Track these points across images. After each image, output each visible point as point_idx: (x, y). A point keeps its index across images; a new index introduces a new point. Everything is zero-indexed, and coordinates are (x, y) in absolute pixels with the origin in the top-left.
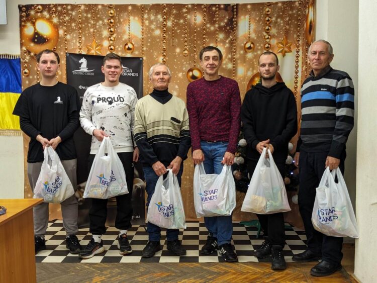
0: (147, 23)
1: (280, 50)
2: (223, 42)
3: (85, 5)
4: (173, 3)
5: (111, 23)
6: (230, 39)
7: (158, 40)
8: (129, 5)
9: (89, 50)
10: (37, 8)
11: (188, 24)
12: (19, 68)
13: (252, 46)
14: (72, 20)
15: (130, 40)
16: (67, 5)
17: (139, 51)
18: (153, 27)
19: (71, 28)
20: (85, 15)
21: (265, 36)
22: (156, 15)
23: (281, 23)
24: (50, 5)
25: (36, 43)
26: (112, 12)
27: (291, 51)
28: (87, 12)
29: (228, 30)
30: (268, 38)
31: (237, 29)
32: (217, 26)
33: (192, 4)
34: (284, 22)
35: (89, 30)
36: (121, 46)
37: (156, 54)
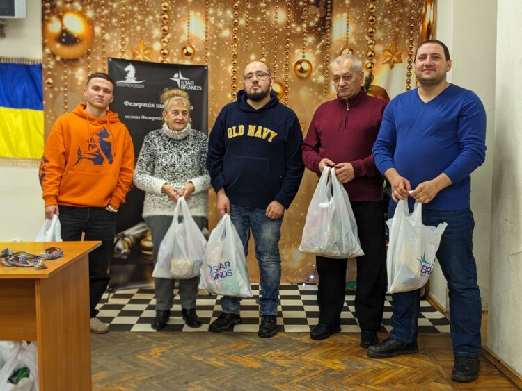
0: (212, 20)
1: (388, 59)
2: (313, 47)
5: (165, 19)
6: (321, 44)
7: (227, 43)
9: (134, 55)
11: (266, 23)
12: (39, 76)
14: (113, 14)
15: (189, 43)
17: (201, 58)
18: (220, 25)
19: (111, 24)
20: (130, 8)
21: (367, 41)
22: (225, 9)
23: (387, 25)
25: (63, 43)
26: (166, 4)
27: (401, 62)
28: (132, 4)
29: (319, 32)
30: (372, 44)
31: (331, 31)
32: (305, 26)
34: (393, 23)
35: (135, 28)
36: (177, 50)
37: (223, 61)
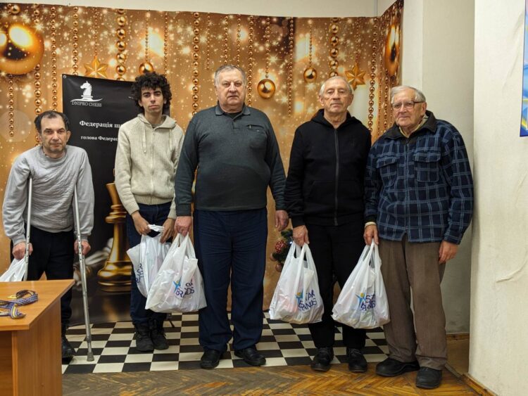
0: (172, 37)
1: (351, 80)
2: (276, 67)
3: (83, 8)
4: (209, 12)
5: (121, 34)
6: (284, 64)
7: (187, 61)
8: (147, 11)
9: (88, 71)
10: (12, 8)
11: (228, 41)
13: (314, 74)
14: (64, 28)
15: (147, 60)
16: (57, 6)
18: (180, 42)
19: (63, 39)
20: (83, 22)
21: (330, 62)
22: (185, 26)
23: (350, 46)
24: (31, 5)
25: (8, 58)
26: (122, 19)
27: (364, 83)
28: (86, 17)
29: (283, 52)
30: (334, 65)
31: (294, 51)
32: (267, 45)
33: (234, 15)
34: (355, 44)
35: (88, 43)
36: (135, 67)
37: (183, 80)
